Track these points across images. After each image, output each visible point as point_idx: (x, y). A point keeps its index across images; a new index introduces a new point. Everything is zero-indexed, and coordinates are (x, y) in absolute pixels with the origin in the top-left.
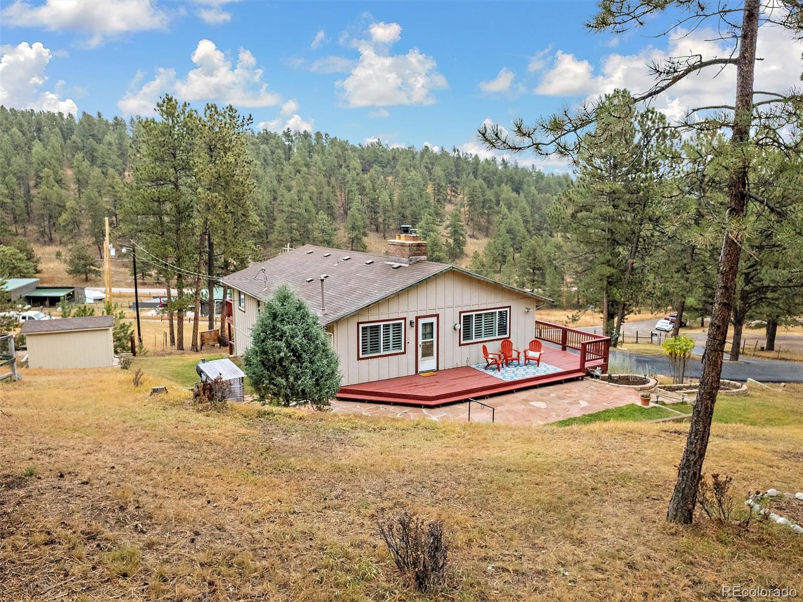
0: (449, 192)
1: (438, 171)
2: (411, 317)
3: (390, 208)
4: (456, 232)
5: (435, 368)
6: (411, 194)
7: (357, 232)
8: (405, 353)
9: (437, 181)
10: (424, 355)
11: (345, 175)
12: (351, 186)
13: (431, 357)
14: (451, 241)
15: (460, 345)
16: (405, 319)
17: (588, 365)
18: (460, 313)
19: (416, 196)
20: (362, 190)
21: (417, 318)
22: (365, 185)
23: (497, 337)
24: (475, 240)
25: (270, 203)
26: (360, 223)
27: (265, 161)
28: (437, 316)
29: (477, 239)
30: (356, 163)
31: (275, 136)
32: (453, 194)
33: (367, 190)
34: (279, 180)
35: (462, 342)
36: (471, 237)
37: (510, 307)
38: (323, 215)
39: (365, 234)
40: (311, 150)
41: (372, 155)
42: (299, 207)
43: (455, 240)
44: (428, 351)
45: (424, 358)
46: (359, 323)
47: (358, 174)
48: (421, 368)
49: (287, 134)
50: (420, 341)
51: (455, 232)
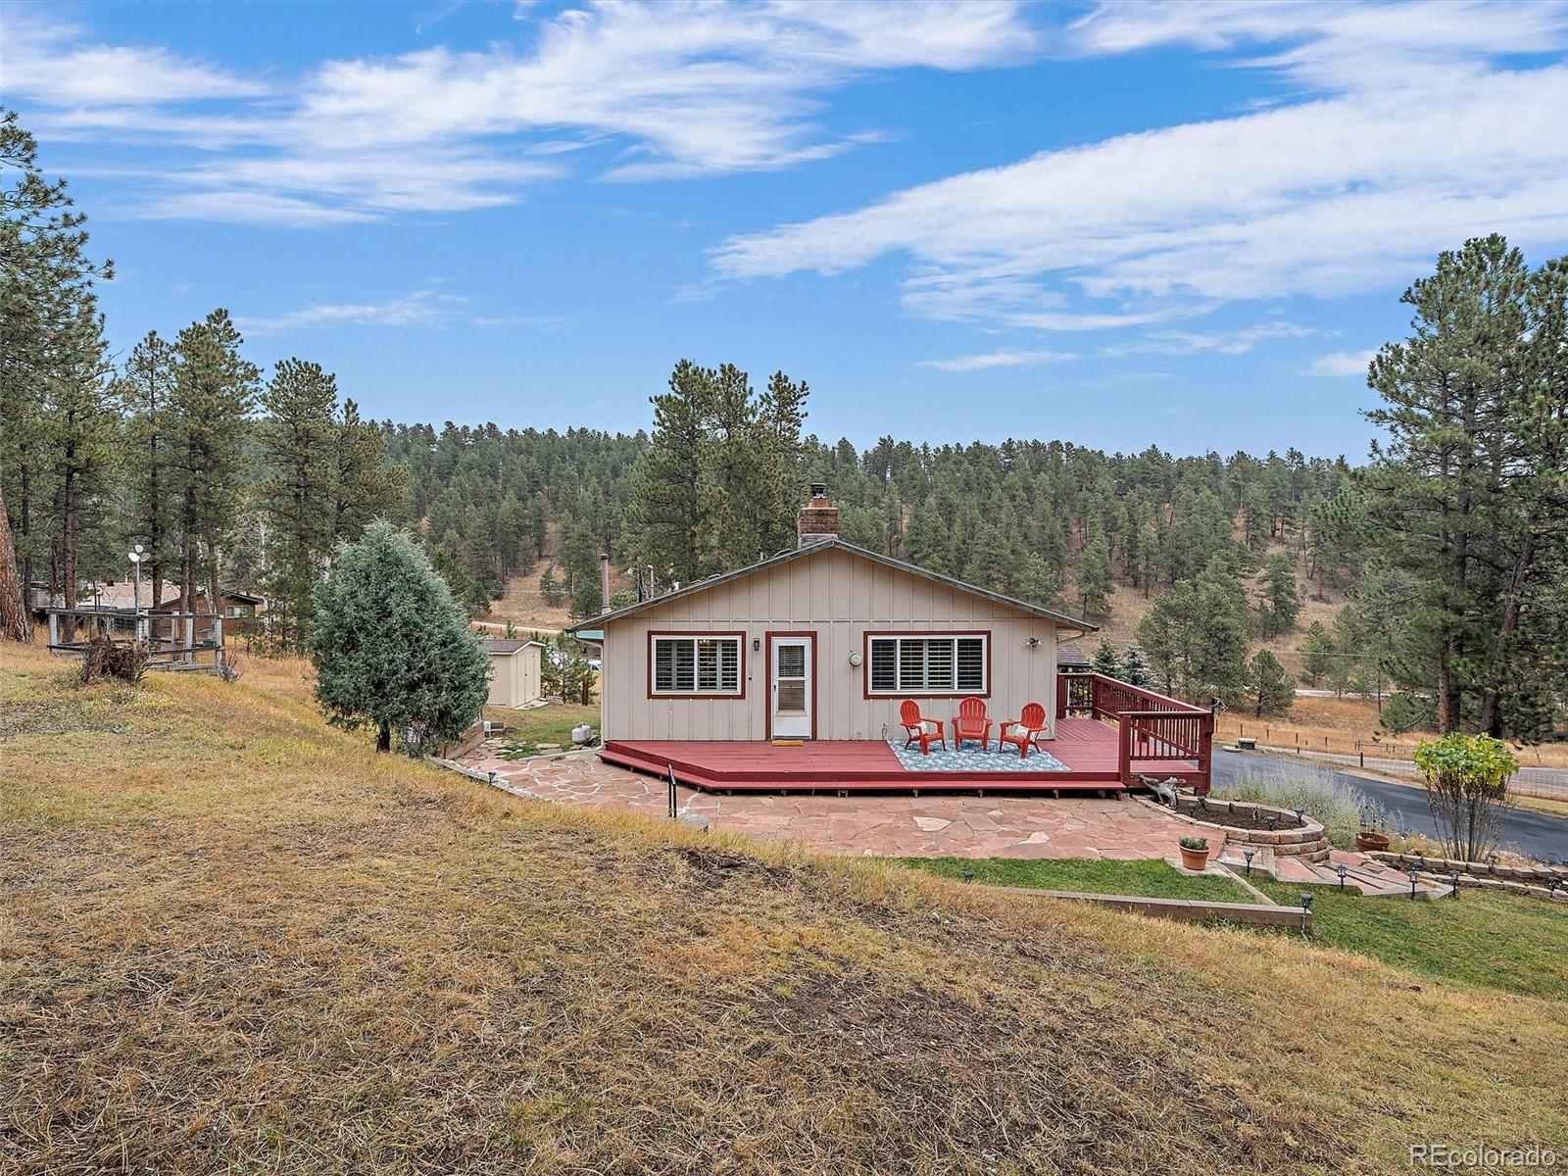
0: (1279, 525)
1: (1255, 490)
2: (757, 633)
3: (1155, 550)
4: (1279, 589)
5: (808, 733)
6: (1197, 526)
7: (1092, 585)
8: (742, 697)
9: (1252, 506)
10: (782, 707)
11: (1085, 500)
12: (1093, 517)
13: (800, 713)
14: (1268, 603)
15: (867, 697)
16: (743, 634)
17: (1136, 767)
18: (866, 634)
19: (1205, 530)
20: (1111, 526)
21: (769, 635)
22: (1116, 513)
23: (956, 691)
24: (1324, 604)
25: (964, 542)
26: (1099, 572)
27: (967, 484)
28: (813, 635)
29: (1328, 602)
30: (1107, 482)
31: (988, 450)
32: (1286, 527)
33: (1120, 522)
34: (984, 511)
35: (871, 692)
36: (1314, 598)
37: (988, 634)
38: (1036, 561)
39: (1110, 591)
40: (1039, 467)
41: (1140, 470)
42: (1001, 546)
43: (1276, 601)
44: (791, 700)
45: (783, 713)
46: (650, 634)
47: (1106, 499)
48: (776, 732)
49: (1008, 447)
50: (776, 679)
51: (1277, 589)
